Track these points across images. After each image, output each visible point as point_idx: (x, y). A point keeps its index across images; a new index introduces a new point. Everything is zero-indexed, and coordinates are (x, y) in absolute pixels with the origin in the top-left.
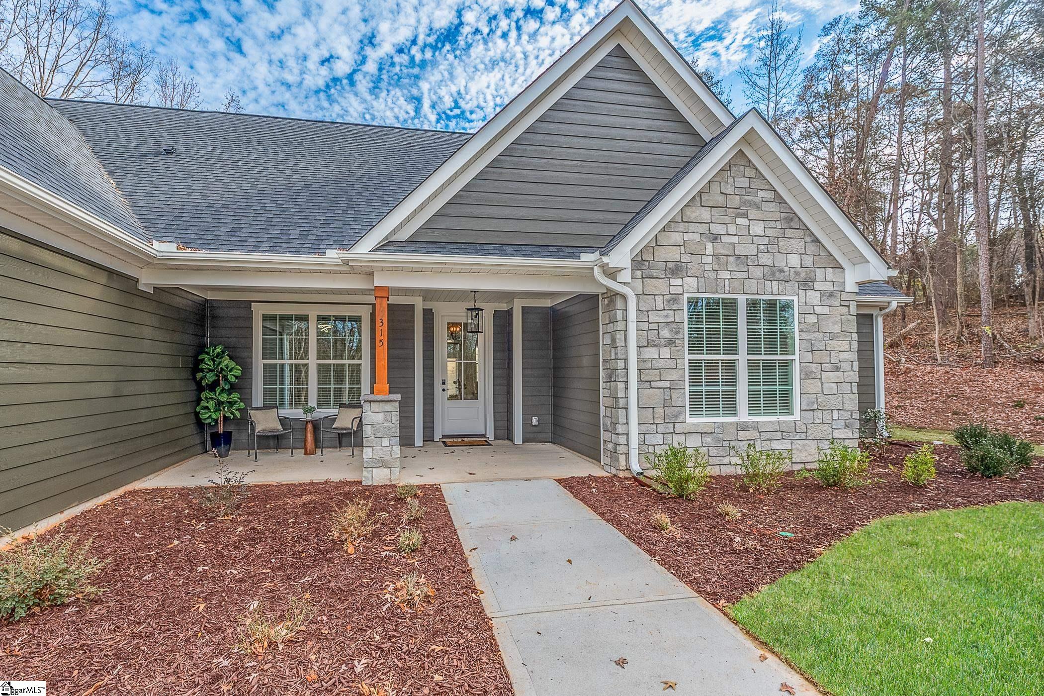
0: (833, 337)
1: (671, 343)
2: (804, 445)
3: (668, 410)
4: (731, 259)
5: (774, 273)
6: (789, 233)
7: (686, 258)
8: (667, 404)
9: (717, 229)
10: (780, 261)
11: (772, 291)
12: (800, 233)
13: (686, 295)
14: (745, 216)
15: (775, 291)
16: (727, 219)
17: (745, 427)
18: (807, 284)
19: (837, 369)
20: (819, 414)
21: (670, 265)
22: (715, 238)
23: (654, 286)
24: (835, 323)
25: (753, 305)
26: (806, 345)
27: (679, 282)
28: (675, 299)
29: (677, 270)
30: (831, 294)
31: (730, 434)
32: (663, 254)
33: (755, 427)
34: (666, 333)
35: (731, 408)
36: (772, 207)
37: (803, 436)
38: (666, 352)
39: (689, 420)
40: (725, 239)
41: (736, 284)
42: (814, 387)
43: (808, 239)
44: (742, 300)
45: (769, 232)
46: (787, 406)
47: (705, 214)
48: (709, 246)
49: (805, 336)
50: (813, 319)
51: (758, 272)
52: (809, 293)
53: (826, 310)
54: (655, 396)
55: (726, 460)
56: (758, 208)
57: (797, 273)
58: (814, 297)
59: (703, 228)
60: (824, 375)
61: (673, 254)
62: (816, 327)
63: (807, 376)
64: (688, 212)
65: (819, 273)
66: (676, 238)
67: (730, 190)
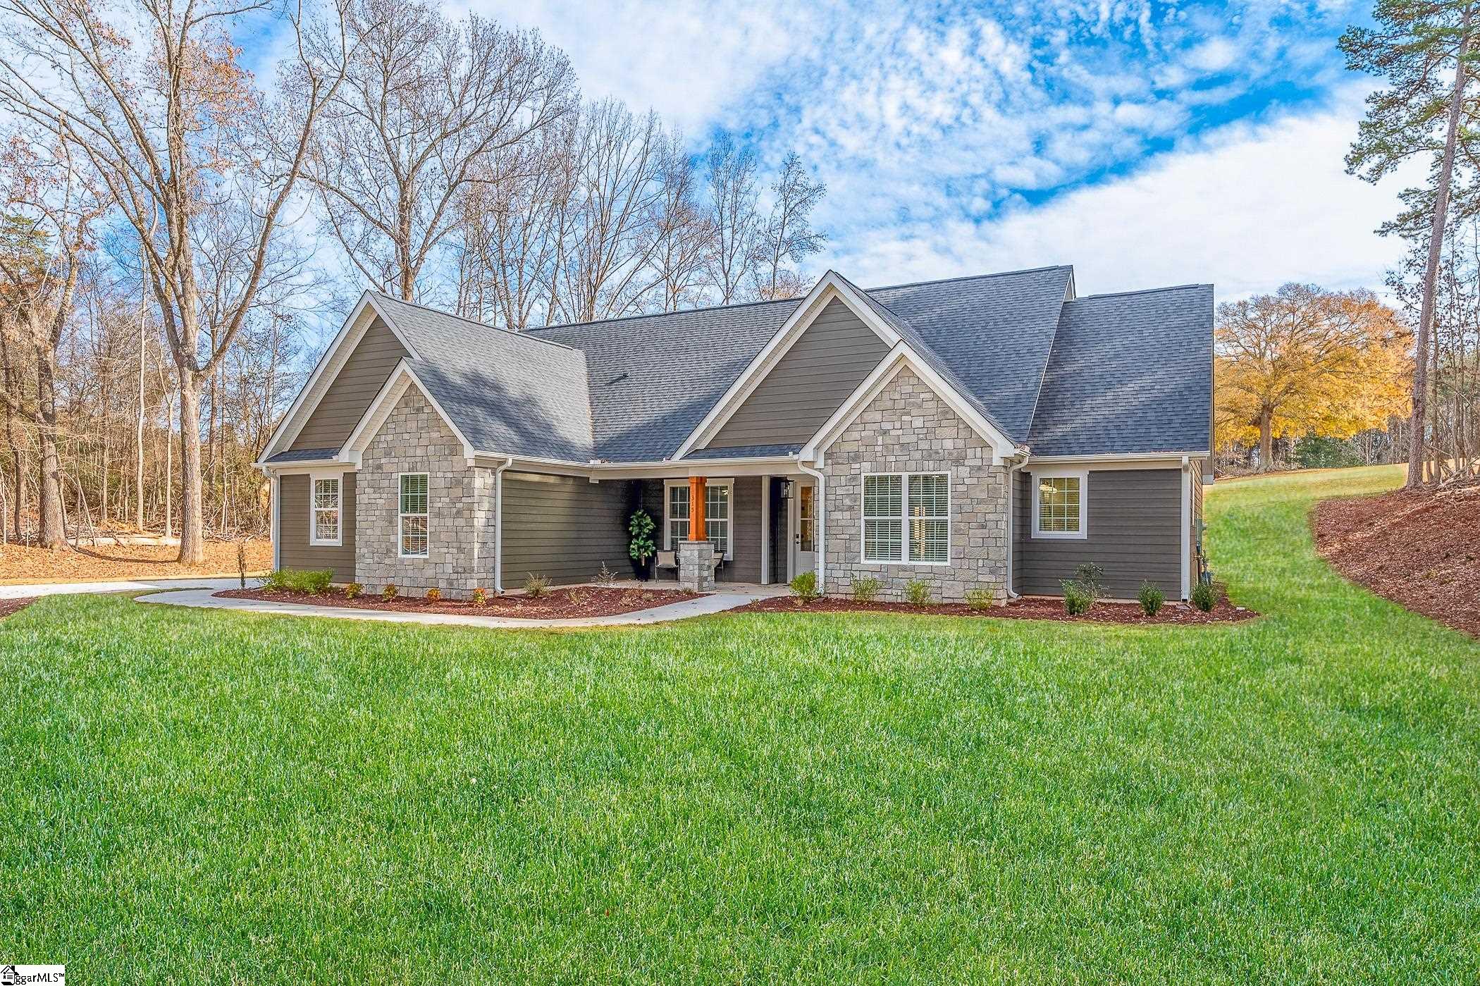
0: (980, 502)
1: (851, 508)
2: (952, 585)
3: (849, 555)
4: (897, 447)
5: (931, 455)
6: (944, 423)
7: (862, 449)
8: (848, 549)
9: (886, 426)
10: (936, 446)
11: (930, 469)
12: (955, 422)
13: (863, 475)
14: (908, 414)
15: (931, 467)
16: (895, 418)
17: (904, 569)
18: (959, 461)
19: (984, 527)
20: (966, 562)
21: (851, 454)
22: (885, 432)
23: (840, 469)
24: (982, 491)
25: (913, 479)
26: (955, 508)
27: (857, 466)
28: (855, 477)
29: (856, 457)
30: (979, 468)
31: (893, 573)
32: (847, 447)
33: (913, 568)
34: (847, 502)
35: (898, 556)
36: (931, 404)
37: (952, 578)
38: (847, 515)
39: (863, 561)
40: (892, 433)
41: (900, 465)
42: (962, 541)
43: (961, 426)
44: (905, 476)
45: (928, 424)
46: (942, 555)
47: (878, 416)
48: (880, 439)
49: (955, 501)
50: (962, 488)
51: (918, 455)
52: (960, 468)
53: (975, 481)
54: (837, 544)
55: (889, 592)
56: (920, 407)
57: (950, 454)
58: (963, 472)
59: (876, 426)
60: (971, 531)
61: (852, 447)
62: (966, 495)
63: (957, 532)
64: (865, 415)
65: (970, 453)
66: (856, 435)
67: (897, 396)
